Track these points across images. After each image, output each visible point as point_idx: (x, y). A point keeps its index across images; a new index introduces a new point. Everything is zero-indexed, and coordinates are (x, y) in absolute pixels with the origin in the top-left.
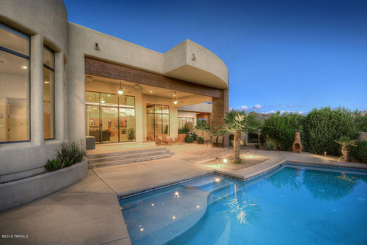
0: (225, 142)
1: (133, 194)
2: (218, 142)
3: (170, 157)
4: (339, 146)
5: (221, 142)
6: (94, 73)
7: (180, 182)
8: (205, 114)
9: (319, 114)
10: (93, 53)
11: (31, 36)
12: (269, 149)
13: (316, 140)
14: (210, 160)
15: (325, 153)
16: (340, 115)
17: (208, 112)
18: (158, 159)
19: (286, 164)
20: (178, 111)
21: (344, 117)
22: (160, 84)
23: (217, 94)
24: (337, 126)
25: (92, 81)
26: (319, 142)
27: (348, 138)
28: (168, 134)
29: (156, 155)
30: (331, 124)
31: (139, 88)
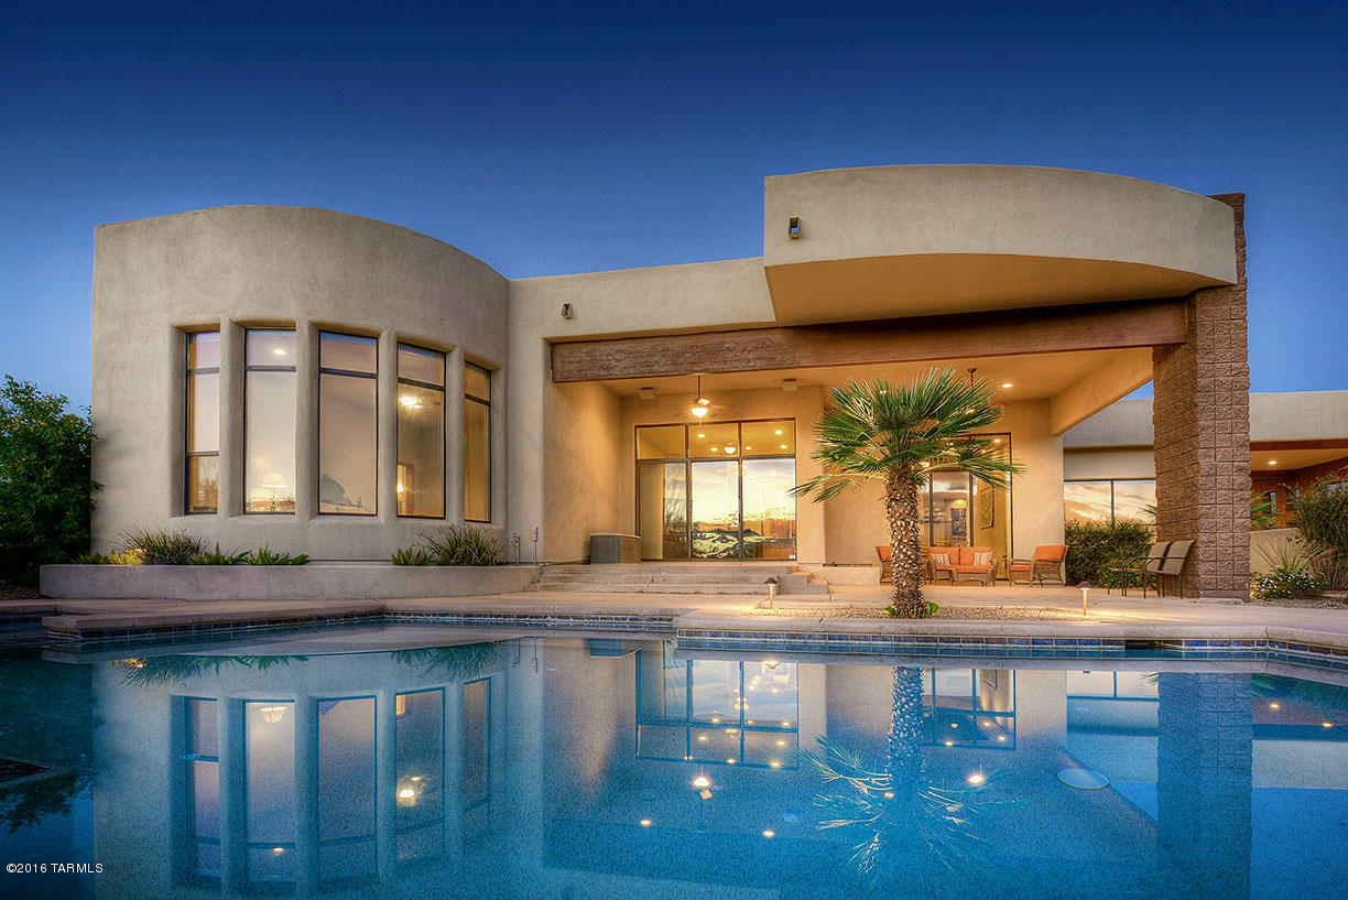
10: (559, 329)
25: (654, 397)
31: (795, 388)
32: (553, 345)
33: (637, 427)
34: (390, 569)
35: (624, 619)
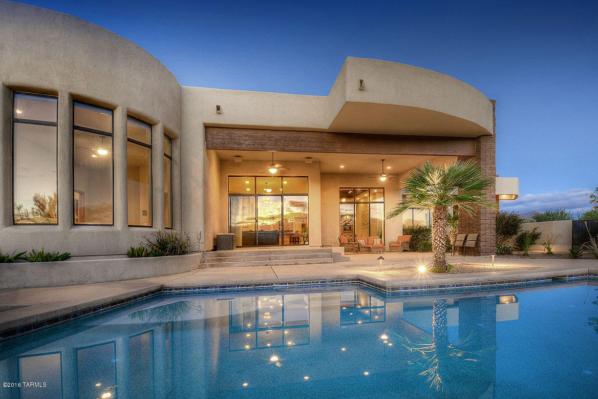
7: (275, 285)
10: (213, 119)
23: (467, 149)
25: (241, 161)
28: (383, 237)
31: (311, 162)
32: (207, 127)
33: (229, 176)
34: (127, 260)
35: (317, 282)
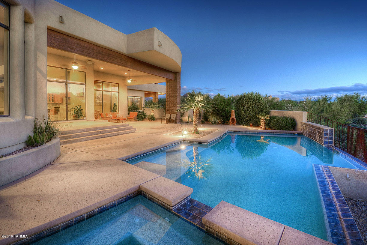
0: (177, 118)
1: (129, 159)
2: (171, 119)
3: (134, 132)
4: (259, 119)
5: (174, 119)
6: (56, 46)
7: (161, 149)
8: (151, 93)
9: (247, 97)
10: (56, 25)
11: (11, 6)
12: (212, 123)
13: (245, 116)
14: (173, 133)
15: (251, 124)
16: (260, 98)
17: (155, 92)
18: (124, 134)
19: (228, 133)
20: (128, 89)
21: (262, 99)
22: (122, 63)
23: (171, 77)
24: (258, 106)
26: (247, 117)
27: (265, 114)
28: (118, 112)
29: (121, 131)
30: (254, 104)
